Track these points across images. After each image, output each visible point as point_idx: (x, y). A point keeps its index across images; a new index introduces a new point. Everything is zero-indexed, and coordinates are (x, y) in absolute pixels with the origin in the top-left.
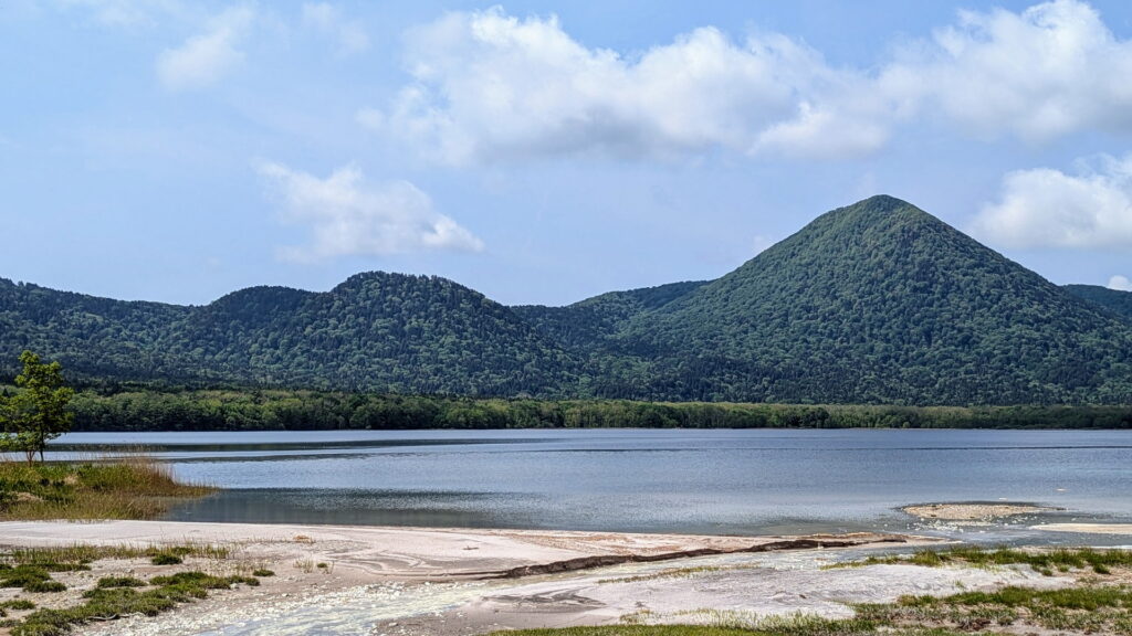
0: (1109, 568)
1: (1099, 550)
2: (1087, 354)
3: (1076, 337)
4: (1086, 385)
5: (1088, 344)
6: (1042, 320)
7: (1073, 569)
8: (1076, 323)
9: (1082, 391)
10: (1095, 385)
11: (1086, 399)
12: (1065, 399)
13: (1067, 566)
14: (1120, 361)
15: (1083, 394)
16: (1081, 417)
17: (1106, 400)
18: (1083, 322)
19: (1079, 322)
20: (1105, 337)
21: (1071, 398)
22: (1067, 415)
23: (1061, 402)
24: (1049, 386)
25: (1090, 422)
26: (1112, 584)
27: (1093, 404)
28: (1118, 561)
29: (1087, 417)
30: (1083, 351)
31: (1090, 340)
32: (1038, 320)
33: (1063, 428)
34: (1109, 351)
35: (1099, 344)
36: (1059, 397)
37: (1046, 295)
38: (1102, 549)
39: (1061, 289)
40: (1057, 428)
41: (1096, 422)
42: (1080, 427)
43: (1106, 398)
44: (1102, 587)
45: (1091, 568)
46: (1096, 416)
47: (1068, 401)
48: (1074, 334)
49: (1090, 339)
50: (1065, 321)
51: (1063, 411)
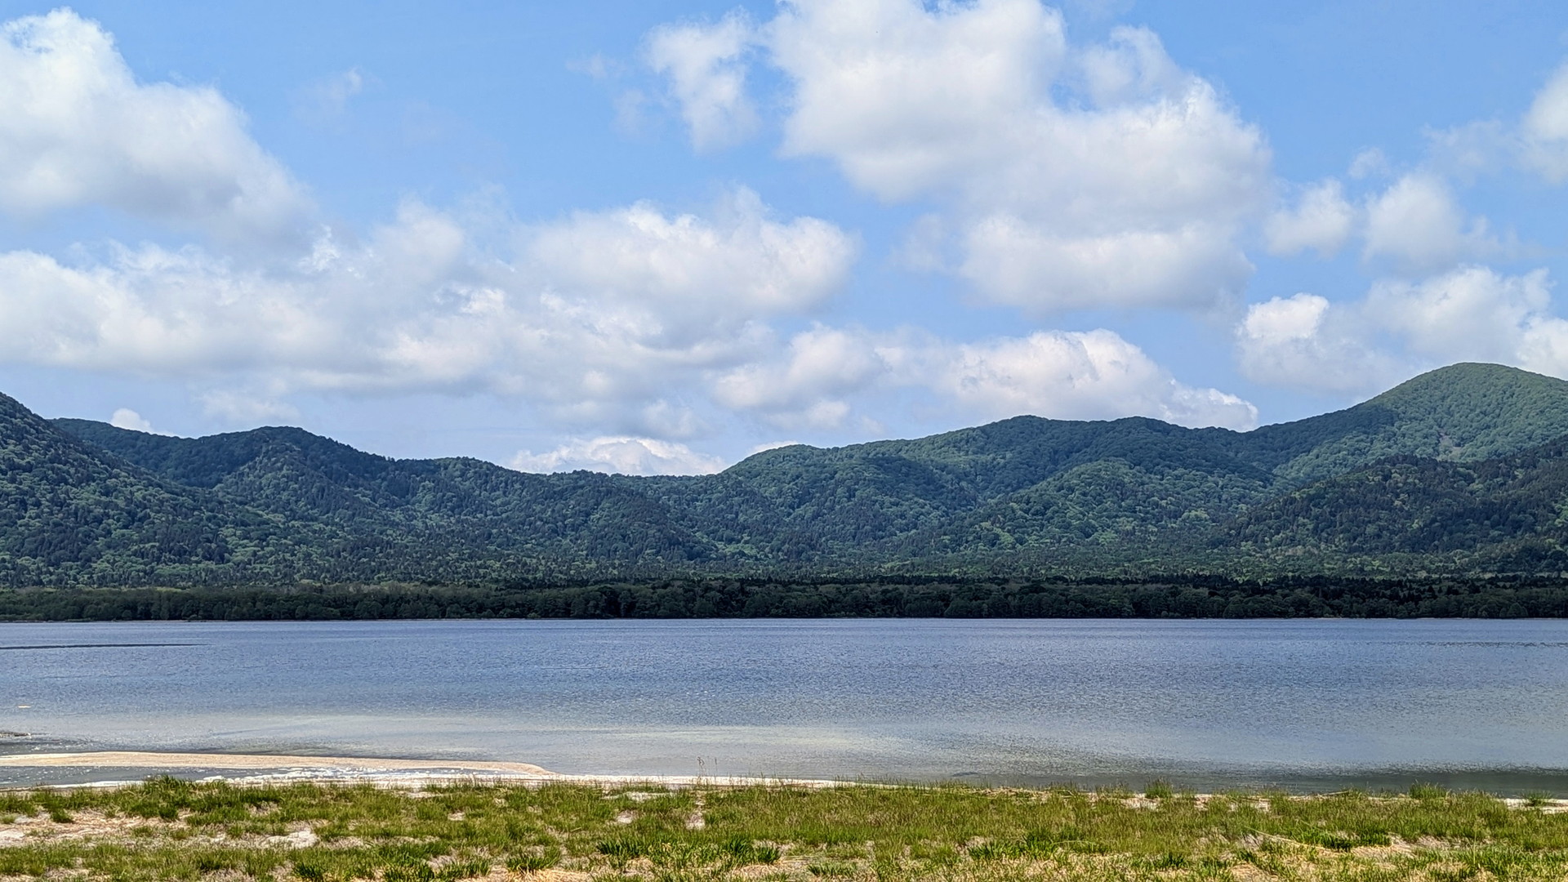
0: (73, 815)
1: (60, 790)
2: (82, 516)
3: (67, 493)
4: (77, 559)
5: (83, 503)
6: (19, 467)
7: (22, 819)
8: (68, 473)
9: (71, 567)
10: (89, 560)
11: (75, 579)
12: (45, 578)
13: (15, 815)
14: (126, 527)
15: (72, 573)
16: (66, 605)
17: (102, 581)
18: (77, 471)
19: (72, 471)
20: (107, 494)
21: (53, 577)
22: (48, 601)
23: (40, 583)
24: (23, 561)
25: (79, 612)
26: (75, 836)
27: (84, 586)
28: (87, 804)
29: (75, 604)
30: (76, 513)
31: (86, 497)
32: (13, 467)
33: (39, 620)
34: (111, 513)
35: (98, 503)
36: (38, 575)
37: (28, 432)
38: (64, 789)
39: (49, 424)
40: (32, 621)
41: (89, 609)
42: (65, 618)
43: (104, 577)
44: (60, 841)
45: (47, 815)
46: (88, 602)
47: (50, 582)
48: (64, 487)
49: (85, 495)
50: (53, 469)
51: (41, 596)
